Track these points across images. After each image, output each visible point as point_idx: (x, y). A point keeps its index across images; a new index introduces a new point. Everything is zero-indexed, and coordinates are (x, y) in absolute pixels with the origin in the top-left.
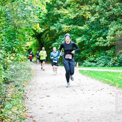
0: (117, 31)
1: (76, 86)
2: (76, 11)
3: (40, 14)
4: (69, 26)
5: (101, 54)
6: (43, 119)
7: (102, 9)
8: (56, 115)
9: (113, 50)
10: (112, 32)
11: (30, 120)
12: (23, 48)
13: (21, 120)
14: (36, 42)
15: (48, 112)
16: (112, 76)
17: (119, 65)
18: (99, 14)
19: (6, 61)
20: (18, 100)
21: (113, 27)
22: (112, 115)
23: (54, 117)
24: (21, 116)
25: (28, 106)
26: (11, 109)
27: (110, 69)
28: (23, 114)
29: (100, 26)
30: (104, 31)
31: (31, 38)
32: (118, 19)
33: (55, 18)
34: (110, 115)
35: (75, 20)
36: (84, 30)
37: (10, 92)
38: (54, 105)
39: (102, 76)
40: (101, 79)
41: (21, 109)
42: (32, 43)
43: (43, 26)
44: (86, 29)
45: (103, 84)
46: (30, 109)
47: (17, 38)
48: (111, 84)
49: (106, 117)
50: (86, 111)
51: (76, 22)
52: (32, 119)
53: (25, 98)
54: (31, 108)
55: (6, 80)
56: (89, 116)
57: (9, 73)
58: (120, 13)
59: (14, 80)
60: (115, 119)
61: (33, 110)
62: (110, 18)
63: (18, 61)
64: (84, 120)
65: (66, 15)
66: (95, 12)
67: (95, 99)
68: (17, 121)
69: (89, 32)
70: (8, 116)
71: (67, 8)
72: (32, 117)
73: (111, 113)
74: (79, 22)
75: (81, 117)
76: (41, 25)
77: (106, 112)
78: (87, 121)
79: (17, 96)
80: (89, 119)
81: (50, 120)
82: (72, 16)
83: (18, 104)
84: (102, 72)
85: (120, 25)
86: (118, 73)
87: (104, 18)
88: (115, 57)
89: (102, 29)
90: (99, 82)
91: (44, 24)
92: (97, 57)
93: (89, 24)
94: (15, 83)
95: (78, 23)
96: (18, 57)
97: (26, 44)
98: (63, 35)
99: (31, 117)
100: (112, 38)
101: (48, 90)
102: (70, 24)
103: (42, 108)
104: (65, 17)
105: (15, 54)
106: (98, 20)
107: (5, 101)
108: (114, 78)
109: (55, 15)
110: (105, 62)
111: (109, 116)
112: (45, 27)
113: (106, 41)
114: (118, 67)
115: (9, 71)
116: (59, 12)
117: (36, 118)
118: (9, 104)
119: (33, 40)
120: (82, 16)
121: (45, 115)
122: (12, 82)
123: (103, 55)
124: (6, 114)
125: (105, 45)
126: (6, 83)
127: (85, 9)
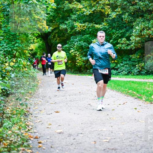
0: (144, 30)
1: (92, 100)
2: (92, 5)
3: (47, 9)
4: (83, 25)
5: (123, 59)
6: (51, 141)
7: (125, 3)
8: (67, 136)
9: (139, 54)
10: (138, 32)
11: (35, 141)
12: (25, 52)
13: (23, 141)
14: (42, 45)
15: (57, 131)
16: (137, 87)
17: (146, 73)
18: (121, 9)
19: (5, 68)
20: (20, 117)
21: (139, 26)
22: (137, 136)
23: (65, 138)
24: (24, 136)
25: (32, 124)
26: (11, 128)
27: (135, 78)
28: (26, 135)
29: (123, 24)
30: (127, 31)
31: (36, 38)
32: (144, 15)
33: (66, 13)
34: (135, 135)
35: (91, 16)
36: (102, 28)
37: (10, 107)
38: (64, 123)
39: (124, 87)
40: (123, 91)
41: (23, 128)
42: (37, 45)
43: (51, 24)
44: (105, 28)
45: (126, 97)
46: (34, 129)
47: (19, 39)
48: (136, 96)
49: (130, 138)
50: (104, 131)
51: (92, 19)
52: (38, 140)
53: (29, 115)
54: (36, 126)
55: (4, 92)
56: (109, 137)
57: (8, 83)
58: (148, 7)
59: (15, 92)
60: (141, 141)
61: (38, 129)
62: (136, 14)
63: (19, 68)
64: (102, 142)
65: (79, 10)
66: (116, 7)
67: (117, 115)
68: (18, 143)
69: (109, 32)
70: (7, 137)
71: (81, 2)
72: (38, 138)
73: (135, 134)
74: (96, 19)
75: (99, 137)
76: (49, 23)
77: (130, 132)
78: (106, 142)
79: (18, 112)
80: (109, 141)
81: (59, 141)
82: (88, 12)
83: (19, 121)
84: (124, 82)
85: (148, 23)
86: (145, 83)
87: (127, 14)
88: (141, 63)
89: (125, 27)
90: (121, 95)
91: (52, 21)
92: (119, 63)
93: (109, 21)
94: (16, 95)
95: (94, 20)
96: (20, 63)
97: (30, 47)
98: (76, 36)
99: (36, 138)
100: (138, 39)
101: (57, 105)
102: (84, 22)
103: (49, 127)
104: (78, 13)
105: (16, 59)
106: (120, 16)
107: (3, 118)
108: (140, 90)
109: (66, 11)
110: (129, 70)
111: (133, 137)
112: (53, 24)
113: (130, 43)
114: (145, 76)
115: (8, 80)
116: (71, 6)
117: (43, 140)
118: (9, 121)
119: (39, 41)
120: (100, 11)
121: (53, 135)
122: (12, 94)
123: (127, 60)
124: (4, 134)
125: (128, 48)
126: (5, 96)
127: (104, 2)
